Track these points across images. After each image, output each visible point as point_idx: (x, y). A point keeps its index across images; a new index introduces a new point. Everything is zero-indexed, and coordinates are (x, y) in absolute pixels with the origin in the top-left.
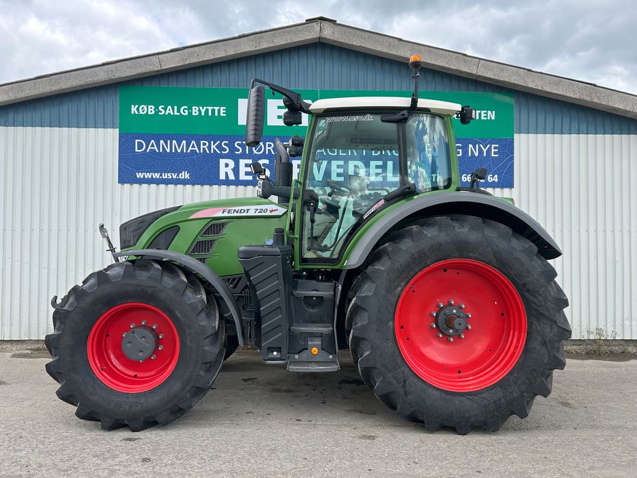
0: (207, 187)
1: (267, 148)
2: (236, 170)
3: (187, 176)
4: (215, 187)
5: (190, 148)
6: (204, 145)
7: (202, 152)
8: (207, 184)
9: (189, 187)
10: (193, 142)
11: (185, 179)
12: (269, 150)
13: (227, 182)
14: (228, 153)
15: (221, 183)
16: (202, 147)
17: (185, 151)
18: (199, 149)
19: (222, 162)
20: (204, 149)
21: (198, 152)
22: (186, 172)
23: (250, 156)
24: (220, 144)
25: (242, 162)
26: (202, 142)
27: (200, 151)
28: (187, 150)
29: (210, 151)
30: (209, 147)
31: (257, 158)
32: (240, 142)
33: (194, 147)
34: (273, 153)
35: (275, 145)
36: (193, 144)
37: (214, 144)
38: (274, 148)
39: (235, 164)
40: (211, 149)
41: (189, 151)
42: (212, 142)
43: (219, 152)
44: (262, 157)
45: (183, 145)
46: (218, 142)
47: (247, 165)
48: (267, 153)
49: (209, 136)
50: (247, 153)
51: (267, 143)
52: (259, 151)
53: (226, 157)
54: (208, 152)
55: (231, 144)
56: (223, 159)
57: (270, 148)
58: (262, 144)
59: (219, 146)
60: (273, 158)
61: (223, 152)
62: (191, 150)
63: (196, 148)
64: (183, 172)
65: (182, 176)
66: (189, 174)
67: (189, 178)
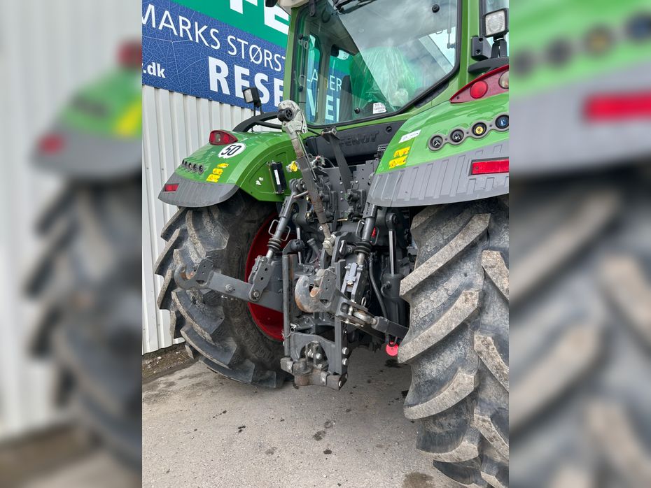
0: (191, 99)
1: (266, 58)
2: (231, 79)
3: (161, 73)
4: (204, 101)
5: (162, 24)
6: (184, 26)
7: (181, 35)
8: (192, 95)
9: (163, 93)
10: (167, 13)
11: (157, 77)
12: (268, 61)
13: (219, 97)
14: (219, 50)
15: (211, 96)
16: (182, 27)
17: (154, 26)
18: (177, 28)
19: (213, 62)
20: (184, 30)
21: (176, 33)
22: (159, 65)
23: (245, 63)
24: (207, 31)
25: (239, 70)
26: (181, 18)
27: (179, 34)
28: (158, 23)
29: (194, 38)
30: (192, 30)
31: (255, 69)
32: (234, 38)
33: (169, 23)
34: (272, 68)
35: (273, 57)
36: (167, 16)
37: (199, 29)
38: (273, 61)
39: (229, 71)
40: (195, 35)
41: (160, 28)
42: (196, 24)
43: (207, 44)
44: (261, 68)
45: (150, 13)
46: (205, 27)
47: (244, 77)
48: (265, 65)
49: (192, 11)
50: (243, 57)
51: (266, 51)
52: (257, 59)
53: (216, 55)
54: (191, 39)
55: (223, 37)
56: (212, 56)
57: (269, 59)
58: (259, 49)
59: (206, 34)
60: (272, 75)
61: (212, 46)
62: (164, 27)
63: (172, 27)
64: (154, 64)
65: (151, 69)
66: (163, 70)
67: (164, 76)
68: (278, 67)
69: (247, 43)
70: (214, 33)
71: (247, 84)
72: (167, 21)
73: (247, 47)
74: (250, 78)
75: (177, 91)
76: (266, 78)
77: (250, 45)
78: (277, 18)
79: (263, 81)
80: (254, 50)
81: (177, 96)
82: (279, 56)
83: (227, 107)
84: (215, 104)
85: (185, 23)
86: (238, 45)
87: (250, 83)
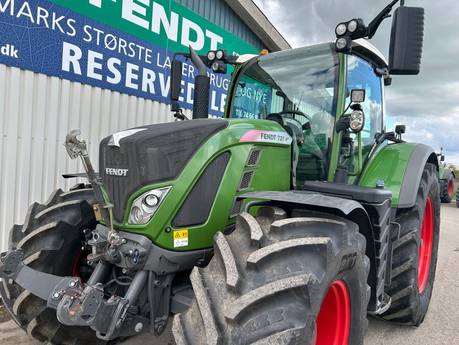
0: (42, 77)
1: (120, 46)
2: (83, 62)
3: (14, 53)
4: (55, 80)
5: (21, 12)
6: (42, 15)
7: (38, 23)
8: (44, 73)
9: (15, 71)
10: (26, 4)
11: (9, 57)
12: (122, 48)
13: (71, 76)
14: (74, 37)
15: (63, 75)
16: (39, 16)
17: (12, 13)
18: (35, 17)
19: (67, 47)
20: (41, 19)
21: (33, 21)
22: (13, 47)
23: (100, 49)
24: (65, 21)
25: (92, 55)
26: (39, 9)
27: (36, 21)
28: (16, 12)
29: (50, 25)
30: (50, 19)
31: (108, 55)
32: (91, 28)
33: (27, 12)
34: (126, 54)
35: (128, 45)
36: (26, 6)
37: (56, 18)
38: (127, 48)
39: (83, 55)
40: (52, 23)
41: (18, 16)
42: (54, 14)
43: (62, 31)
44: (115, 54)
45: (10, 3)
46: (62, 17)
47: (97, 60)
48: (119, 52)
49: (51, 3)
50: (98, 44)
51: (121, 40)
52: (112, 45)
53: (71, 40)
54: (47, 26)
55: (79, 26)
56: (67, 42)
57: (123, 47)
58: (114, 38)
59: (63, 23)
60: (125, 59)
61: (68, 33)
62: (21, 15)
63: (30, 15)
64: (8, 46)
65: (5, 51)
66: (16, 51)
67: (16, 56)
68: (132, 53)
69: (103, 32)
70: (71, 23)
71: (99, 66)
72: (26, 10)
73: (102, 36)
74: (104, 62)
75: (29, 69)
76: (119, 62)
77: (105, 34)
78: (134, 13)
79: (115, 65)
80: (109, 39)
81: (29, 74)
82: (134, 45)
83: (77, 85)
84: (66, 82)
85: (43, 13)
86: (94, 34)
87: (103, 66)
